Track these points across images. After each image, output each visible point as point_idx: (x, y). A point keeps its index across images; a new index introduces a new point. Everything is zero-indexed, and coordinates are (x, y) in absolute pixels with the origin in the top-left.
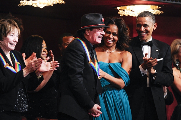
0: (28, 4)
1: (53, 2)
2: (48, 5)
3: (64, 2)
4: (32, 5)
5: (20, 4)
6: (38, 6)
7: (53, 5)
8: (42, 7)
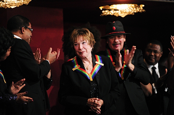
0: (110, 14)
1: (134, 11)
2: (129, 14)
3: (144, 10)
4: (114, 15)
5: (102, 14)
6: (120, 15)
7: (134, 14)
8: (123, 16)
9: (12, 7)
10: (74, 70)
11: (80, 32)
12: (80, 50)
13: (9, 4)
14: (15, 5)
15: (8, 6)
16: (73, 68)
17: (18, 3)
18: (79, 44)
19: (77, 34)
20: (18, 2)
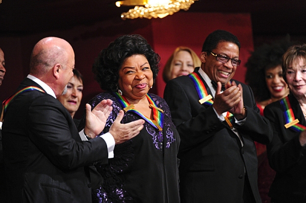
9: (161, 16)
10: (287, 127)
11: (299, 50)
12: (296, 81)
13: (154, 11)
14: (166, 11)
15: (154, 15)
16: (286, 124)
17: (172, 8)
18: (296, 72)
19: (295, 53)
20: (171, 6)
